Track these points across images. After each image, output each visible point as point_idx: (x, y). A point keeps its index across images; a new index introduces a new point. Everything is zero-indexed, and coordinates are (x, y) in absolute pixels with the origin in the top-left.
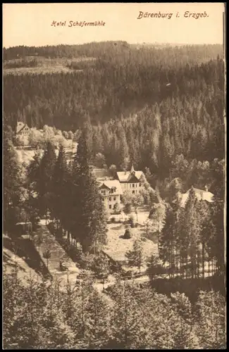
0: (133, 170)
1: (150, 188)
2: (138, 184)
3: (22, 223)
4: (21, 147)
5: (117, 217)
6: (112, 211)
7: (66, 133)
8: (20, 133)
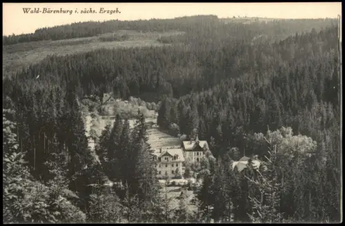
0: (197, 140)
1: (212, 157)
2: (202, 152)
3: (92, 185)
4: (106, 117)
5: (177, 181)
6: (173, 176)
7: (149, 104)
8: (106, 104)
